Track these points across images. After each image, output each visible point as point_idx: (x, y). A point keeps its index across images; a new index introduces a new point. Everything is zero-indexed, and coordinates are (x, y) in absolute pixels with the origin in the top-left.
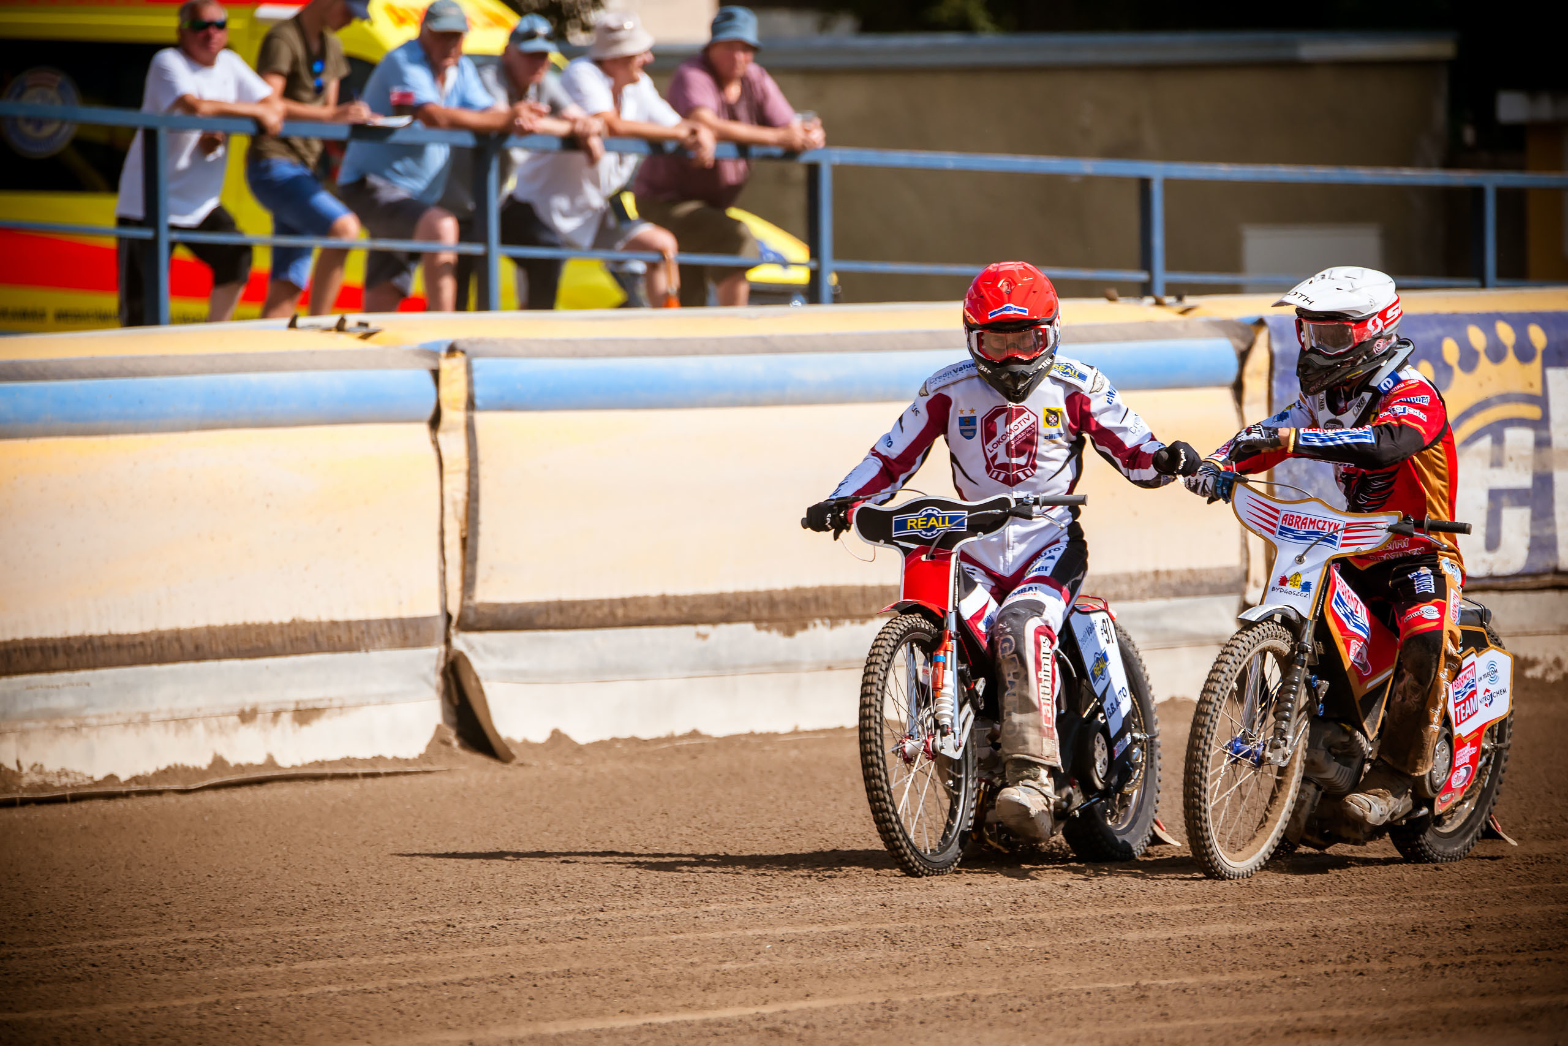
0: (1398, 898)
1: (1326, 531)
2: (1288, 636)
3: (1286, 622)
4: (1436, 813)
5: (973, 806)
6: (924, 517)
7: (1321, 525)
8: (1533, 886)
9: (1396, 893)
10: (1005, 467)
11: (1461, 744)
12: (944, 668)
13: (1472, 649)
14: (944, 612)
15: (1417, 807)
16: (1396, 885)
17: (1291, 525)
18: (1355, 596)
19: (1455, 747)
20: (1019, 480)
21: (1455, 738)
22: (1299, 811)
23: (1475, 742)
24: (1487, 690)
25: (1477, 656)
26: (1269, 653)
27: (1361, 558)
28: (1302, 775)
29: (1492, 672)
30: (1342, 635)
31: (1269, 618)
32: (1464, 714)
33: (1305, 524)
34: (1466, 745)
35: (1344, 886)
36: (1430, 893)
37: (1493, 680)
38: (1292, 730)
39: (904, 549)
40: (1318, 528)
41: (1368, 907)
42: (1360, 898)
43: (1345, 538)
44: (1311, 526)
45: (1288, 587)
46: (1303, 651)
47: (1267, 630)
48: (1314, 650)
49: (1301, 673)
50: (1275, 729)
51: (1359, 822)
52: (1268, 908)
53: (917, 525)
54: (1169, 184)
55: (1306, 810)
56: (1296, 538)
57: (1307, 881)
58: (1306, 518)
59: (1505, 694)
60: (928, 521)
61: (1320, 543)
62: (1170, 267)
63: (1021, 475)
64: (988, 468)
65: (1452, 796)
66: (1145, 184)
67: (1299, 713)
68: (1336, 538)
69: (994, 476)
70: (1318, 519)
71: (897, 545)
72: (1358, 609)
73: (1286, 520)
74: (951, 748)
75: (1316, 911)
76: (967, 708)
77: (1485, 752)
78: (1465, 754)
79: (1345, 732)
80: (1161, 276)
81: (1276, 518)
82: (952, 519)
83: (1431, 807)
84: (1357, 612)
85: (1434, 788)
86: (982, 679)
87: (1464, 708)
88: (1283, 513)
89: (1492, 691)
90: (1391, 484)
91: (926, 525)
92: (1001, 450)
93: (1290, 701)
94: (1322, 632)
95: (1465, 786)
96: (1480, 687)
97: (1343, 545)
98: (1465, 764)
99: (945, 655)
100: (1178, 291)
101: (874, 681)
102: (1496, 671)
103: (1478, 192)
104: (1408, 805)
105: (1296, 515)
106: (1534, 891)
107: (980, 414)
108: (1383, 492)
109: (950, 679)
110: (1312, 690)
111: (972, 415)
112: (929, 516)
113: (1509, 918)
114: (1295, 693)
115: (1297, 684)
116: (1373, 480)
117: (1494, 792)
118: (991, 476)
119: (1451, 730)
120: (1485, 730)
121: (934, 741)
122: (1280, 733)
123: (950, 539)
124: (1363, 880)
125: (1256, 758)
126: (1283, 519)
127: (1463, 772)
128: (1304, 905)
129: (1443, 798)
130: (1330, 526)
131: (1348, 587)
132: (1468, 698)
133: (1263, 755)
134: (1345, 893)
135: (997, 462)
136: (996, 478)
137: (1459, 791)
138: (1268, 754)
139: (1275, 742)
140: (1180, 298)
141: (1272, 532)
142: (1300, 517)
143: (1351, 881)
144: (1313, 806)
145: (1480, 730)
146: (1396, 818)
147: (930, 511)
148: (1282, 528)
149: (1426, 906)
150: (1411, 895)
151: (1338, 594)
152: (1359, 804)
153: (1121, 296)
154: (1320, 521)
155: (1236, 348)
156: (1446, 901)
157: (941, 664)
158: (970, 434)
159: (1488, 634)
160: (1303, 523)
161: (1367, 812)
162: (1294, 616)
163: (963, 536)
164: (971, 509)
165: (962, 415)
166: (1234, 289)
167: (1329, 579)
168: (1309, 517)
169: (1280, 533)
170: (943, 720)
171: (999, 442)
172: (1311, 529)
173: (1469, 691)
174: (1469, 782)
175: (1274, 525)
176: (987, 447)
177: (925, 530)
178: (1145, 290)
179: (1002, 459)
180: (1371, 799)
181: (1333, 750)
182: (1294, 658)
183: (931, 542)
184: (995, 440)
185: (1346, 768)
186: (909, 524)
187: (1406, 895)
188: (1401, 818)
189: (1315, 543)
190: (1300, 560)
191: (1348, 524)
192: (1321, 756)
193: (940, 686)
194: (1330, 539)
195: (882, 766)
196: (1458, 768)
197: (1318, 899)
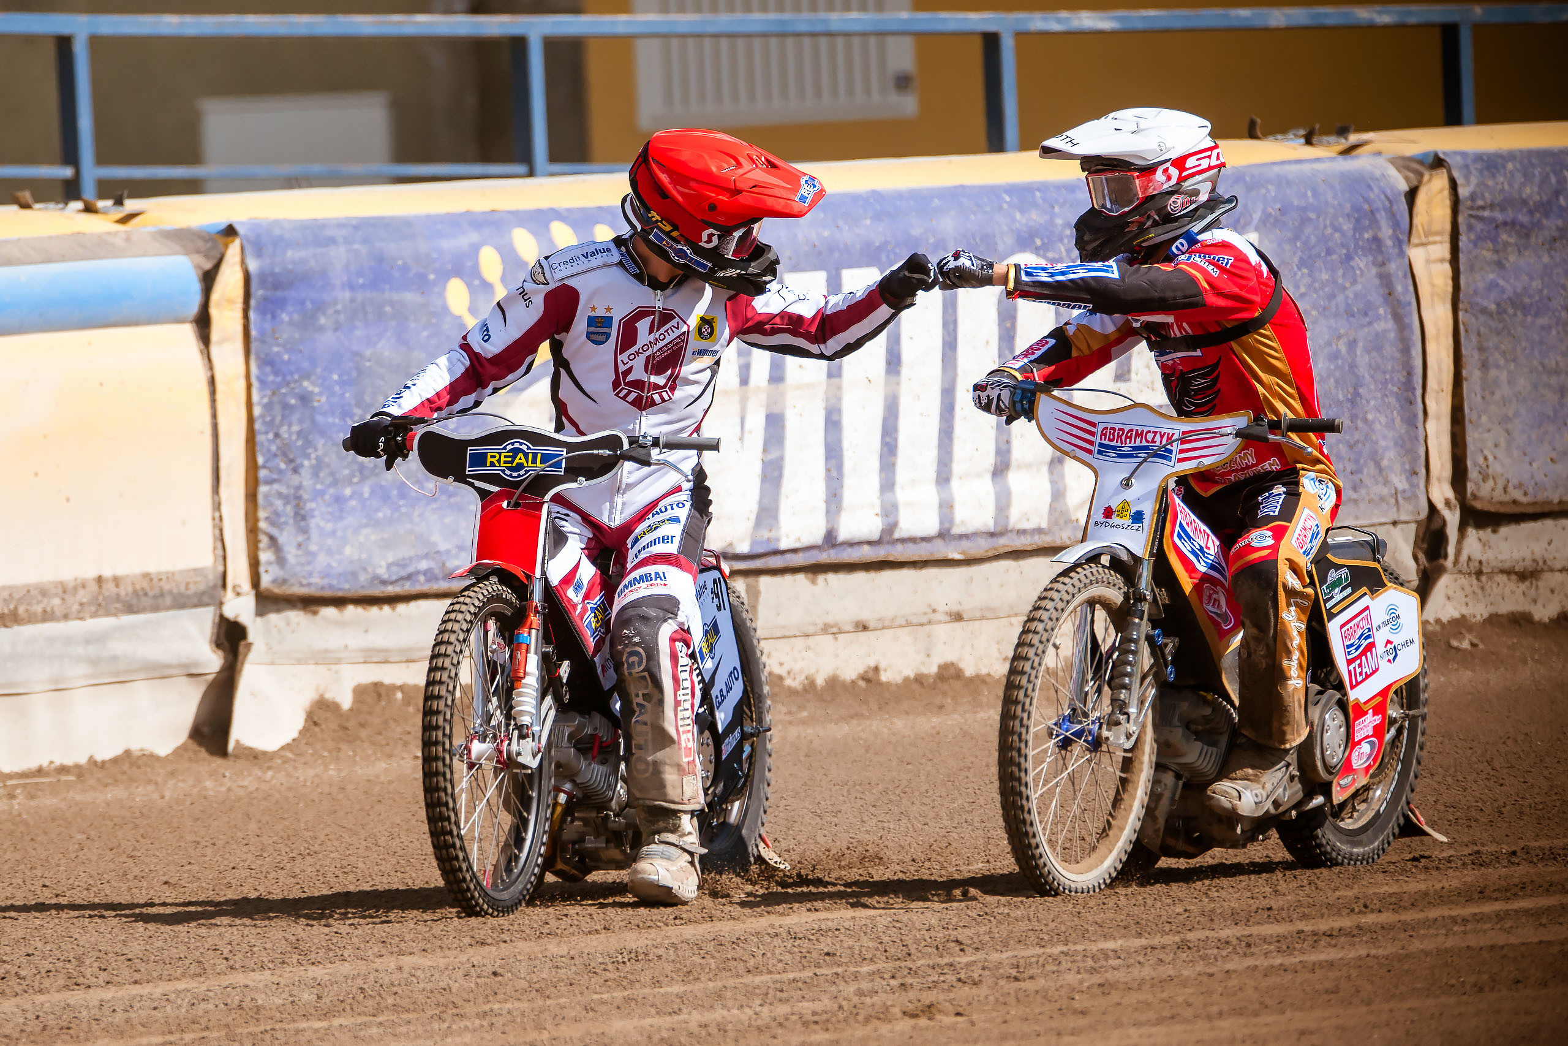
0: (445, 1016)
1: (1158, 444)
2: (1118, 580)
3: (1116, 564)
4: (1335, 802)
5: (547, 828)
6: (509, 452)
7: (1150, 437)
8: (626, 993)
9: (441, 1009)
10: (638, 384)
11: (1360, 712)
12: (528, 651)
13: (1364, 589)
14: (529, 578)
15: (1309, 795)
16: (442, 999)
17: (1112, 440)
18: (1204, 527)
19: (1352, 715)
20: (653, 403)
21: (1351, 704)
22: (1156, 808)
23: (1379, 709)
24: (1389, 642)
25: (1372, 599)
26: (1097, 606)
27: (1204, 476)
28: (1154, 759)
29: (1394, 619)
30: (1191, 578)
31: (1093, 558)
32: (1361, 674)
33: (1130, 438)
34: (1366, 713)
35: (370, 1003)
36: (487, 1008)
37: (1396, 628)
38: (1134, 701)
39: (479, 491)
40: (1147, 441)
41: (404, 1029)
42: (393, 1018)
43: (1182, 451)
44: (1138, 440)
45: (1116, 520)
46: (1141, 598)
47: (1089, 575)
48: (1155, 597)
49: (1142, 628)
50: (1112, 700)
51: (1231, 817)
52: (267, 1037)
53: (499, 461)
54: (96, 42)
55: (1164, 805)
56: (1120, 456)
57: (319, 997)
58: (1131, 430)
59: (1412, 646)
60: (514, 457)
61: (1150, 459)
62: (102, 159)
63: (656, 397)
64: (616, 384)
65: (1354, 780)
66: (64, 43)
67: (1143, 678)
68: (1170, 452)
69: (621, 395)
70: (1146, 429)
71: (472, 485)
72: (1210, 544)
73: (1105, 435)
74: (527, 754)
75: (332, 1038)
76: (549, 699)
77: (1392, 722)
78: (1366, 725)
79: (1205, 702)
80: (91, 172)
81: (1092, 434)
82: (545, 458)
83: (1328, 794)
84: (1208, 548)
85: (1328, 769)
86: (566, 663)
87: (1360, 665)
88: (1101, 427)
89: (1395, 643)
90: (1215, 381)
91: (512, 462)
92: (639, 363)
93: (1129, 663)
94: (1163, 574)
95: (1369, 767)
96: (1380, 638)
97: (1180, 460)
98: (1367, 737)
99: (529, 634)
100: (117, 192)
101: (446, 665)
102: (1398, 617)
103: (519, 44)
104: (1297, 792)
105: (1117, 427)
106: (628, 1000)
107: (619, 314)
108: (1210, 392)
109: (532, 664)
110: (1156, 650)
111: (608, 315)
112: (516, 452)
113: (594, 1037)
114: (1134, 653)
115: (1136, 641)
116: (1193, 378)
117: (1412, 774)
118: (617, 395)
119: (1345, 694)
120: (1391, 694)
121: (509, 744)
122: (1120, 706)
123: (541, 484)
124: (395, 993)
125: (1090, 738)
126: (1102, 434)
127: (1365, 748)
128: (316, 1031)
129: (1342, 782)
130: (1162, 437)
131: (1193, 517)
132: (1364, 653)
133: (1099, 736)
134: (372, 1011)
135: (629, 379)
136: (624, 398)
137: (1362, 773)
138: (1105, 733)
139: (1114, 718)
140: (119, 202)
141: (1090, 452)
142: (1122, 430)
143: (380, 995)
144: (1172, 800)
145: (1384, 693)
146: (1281, 809)
147: (517, 445)
148: (1101, 445)
149: (482, 1026)
150: (462, 1012)
151: (1181, 525)
152: (1225, 794)
153: (37, 201)
154: (1149, 432)
155: (197, 267)
156: (509, 1017)
157: (524, 646)
158: (603, 338)
159: (1385, 570)
160: (1127, 437)
161: (1236, 802)
162: (1124, 556)
163: (559, 481)
164: (571, 447)
165: (593, 314)
166: (193, 187)
167: (1167, 506)
168: (1135, 428)
169: (1100, 452)
170: (522, 718)
171: (638, 353)
172: (1138, 444)
173: (1365, 643)
174: (1375, 760)
175: (1091, 443)
176: (620, 358)
177: (509, 468)
178: (70, 191)
179: (638, 374)
180: (1239, 785)
181: (1193, 727)
182: (1130, 609)
183: (516, 485)
184: (632, 350)
185: (1211, 749)
186: (489, 460)
187: (454, 1011)
188: (1289, 810)
189: (1145, 460)
190: (1127, 484)
191: (1184, 433)
192: (1177, 735)
193: (522, 675)
194: (1163, 454)
195: (448, 776)
196: (1359, 742)
197: (336, 1022)
